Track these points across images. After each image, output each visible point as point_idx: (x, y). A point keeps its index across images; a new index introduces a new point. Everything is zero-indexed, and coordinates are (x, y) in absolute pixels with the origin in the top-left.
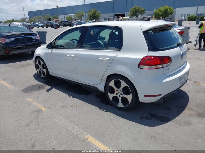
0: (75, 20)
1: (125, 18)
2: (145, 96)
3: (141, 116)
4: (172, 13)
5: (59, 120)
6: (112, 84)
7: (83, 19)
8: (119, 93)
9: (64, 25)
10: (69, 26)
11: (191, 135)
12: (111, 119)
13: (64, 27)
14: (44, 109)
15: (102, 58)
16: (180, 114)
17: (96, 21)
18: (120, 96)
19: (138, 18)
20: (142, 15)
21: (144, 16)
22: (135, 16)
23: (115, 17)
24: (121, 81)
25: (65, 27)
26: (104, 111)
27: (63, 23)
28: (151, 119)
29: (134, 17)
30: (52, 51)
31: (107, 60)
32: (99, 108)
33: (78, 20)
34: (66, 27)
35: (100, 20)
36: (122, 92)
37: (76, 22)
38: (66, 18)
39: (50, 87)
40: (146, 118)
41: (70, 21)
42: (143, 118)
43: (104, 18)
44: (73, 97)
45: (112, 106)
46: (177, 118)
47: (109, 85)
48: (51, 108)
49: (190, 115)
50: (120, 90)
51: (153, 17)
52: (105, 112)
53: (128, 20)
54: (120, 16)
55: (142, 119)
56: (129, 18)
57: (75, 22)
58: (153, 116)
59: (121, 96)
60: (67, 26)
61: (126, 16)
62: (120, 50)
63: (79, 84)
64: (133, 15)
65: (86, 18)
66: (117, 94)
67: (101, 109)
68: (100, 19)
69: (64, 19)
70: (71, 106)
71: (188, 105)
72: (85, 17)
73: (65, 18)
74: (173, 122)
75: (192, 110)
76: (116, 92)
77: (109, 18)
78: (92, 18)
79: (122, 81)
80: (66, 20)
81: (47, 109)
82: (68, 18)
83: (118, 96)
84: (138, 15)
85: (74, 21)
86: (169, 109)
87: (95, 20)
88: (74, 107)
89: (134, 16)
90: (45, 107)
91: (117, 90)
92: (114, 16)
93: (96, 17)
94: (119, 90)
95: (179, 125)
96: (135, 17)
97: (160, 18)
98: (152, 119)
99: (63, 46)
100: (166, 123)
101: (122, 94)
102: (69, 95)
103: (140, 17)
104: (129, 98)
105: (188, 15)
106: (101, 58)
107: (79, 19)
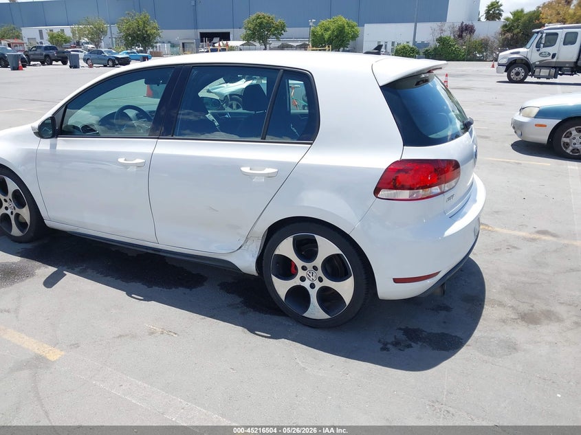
0: (78, 44)
1: (231, 43)
2: (396, 281)
3: (379, 341)
4: (354, 37)
5: (123, 387)
6: (286, 248)
7: (102, 44)
8: (310, 277)
9: (43, 57)
10: (60, 63)
11: (530, 381)
12: (298, 361)
13: (43, 63)
14: (54, 355)
15: (251, 169)
16: (479, 320)
17: (145, 49)
18: (312, 286)
19: (268, 46)
20: (278, 38)
21: (283, 42)
22: (259, 39)
23: (202, 41)
24: (318, 238)
25: (48, 64)
26: (266, 337)
27: (39, 51)
28: (409, 346)
29: (257, 44)
30: (53, 146)
31: (269, 176)
32: (246, 330)
33: (87, 43)
34: (51, 64)
35: (156, 47)
36: (320, 273)
37: (82, 52)
38: (46, 37)
39: (52, 270)
40: (396, 344)
41: (61, 46)
42: (389, 346)
43: (169, 42)
44: (147, 298)
45: (288, 316)
46: (476, 333)
47: (277, 252)
48: (77, 345)
49: (504, 322)
50: (315, 268)
51: (309, 45)
52: (271, 340)
53: (241, 50)
54: (216, 40)
55: (384, 348)
56: (243, 45)
57: (78, 51)
58: (413, 336)
59: (318, 285)
60: (54, 63)
61: (233, 40)
62: (311, 144)
63: (161, 254)
64: (254, 38)
65: (114, 40)
66: (303, 279)
67: (252, 331)
68: (158, 45)
69: (39, 40)
70: (152, 333)
71: (486, 292)
72: (111, 38)
73: (42, 37)
74: (471, 347)
75: (501, 304)
76: (301, 273)
77: (183, 44)
78: (132, 40)
79: (320, 240)
80: (46, 43)
81: (63, 353)
82: (52, 38)
83: (306, 284)
84: (269, 38)
85: (75, 47)
86: (447, 309)
87: (141, 48)
88: (162, 333)
89: (257, 42)
90: (55, 344)
91: (304, 268)
92: (199, 37)
93: (145, 38)
94: (309, 265)
95: (489, 355)
96: (260, 42)
97: (327, 47)
98: (413, 344)
99: (92, 130)
100: (455, 354)
101: (321, 280)
102: (129, 294)
103: (273, 42)
104: (346, 289)
105: (393, 43)
106: (246, 169)
107: (92, 41)
